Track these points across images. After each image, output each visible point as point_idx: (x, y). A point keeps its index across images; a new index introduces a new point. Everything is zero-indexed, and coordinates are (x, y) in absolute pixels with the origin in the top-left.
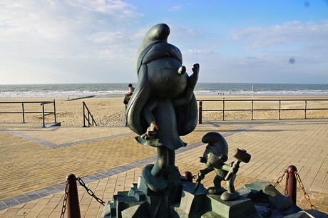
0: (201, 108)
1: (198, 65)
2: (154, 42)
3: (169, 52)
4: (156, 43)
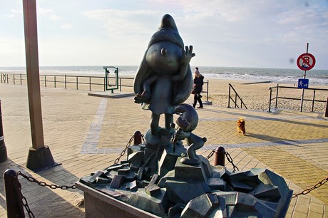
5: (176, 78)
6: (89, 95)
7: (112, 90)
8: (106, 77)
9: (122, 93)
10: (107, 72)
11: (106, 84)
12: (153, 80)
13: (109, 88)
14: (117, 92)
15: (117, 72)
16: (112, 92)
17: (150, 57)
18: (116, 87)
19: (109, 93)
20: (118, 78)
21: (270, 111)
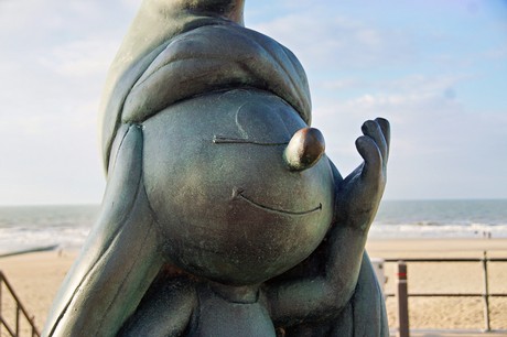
0: (403, 288)
1: (383, 123)
2: (180, 24)
3: (245, 67)
4: (189, 27)
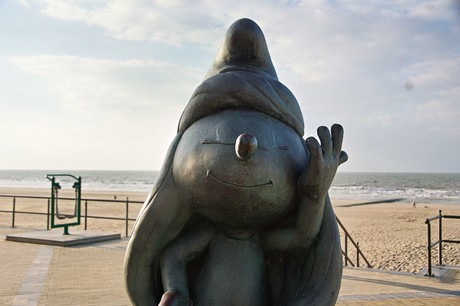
5: (284, 240)
6: (9, 239)
7: (66, 226)
8: (53, 198)
9: (90, 234)
10: (56, 186)
11: (52, 214)
12: (196, 245)
13: (57, 221)
14: (76, 232)
15: (78, 186)
16: (66, 233)
17: (190, 165)
18: (75, 220)
19: (58, 234)
20: (79, 200)
21: (430, 275)
